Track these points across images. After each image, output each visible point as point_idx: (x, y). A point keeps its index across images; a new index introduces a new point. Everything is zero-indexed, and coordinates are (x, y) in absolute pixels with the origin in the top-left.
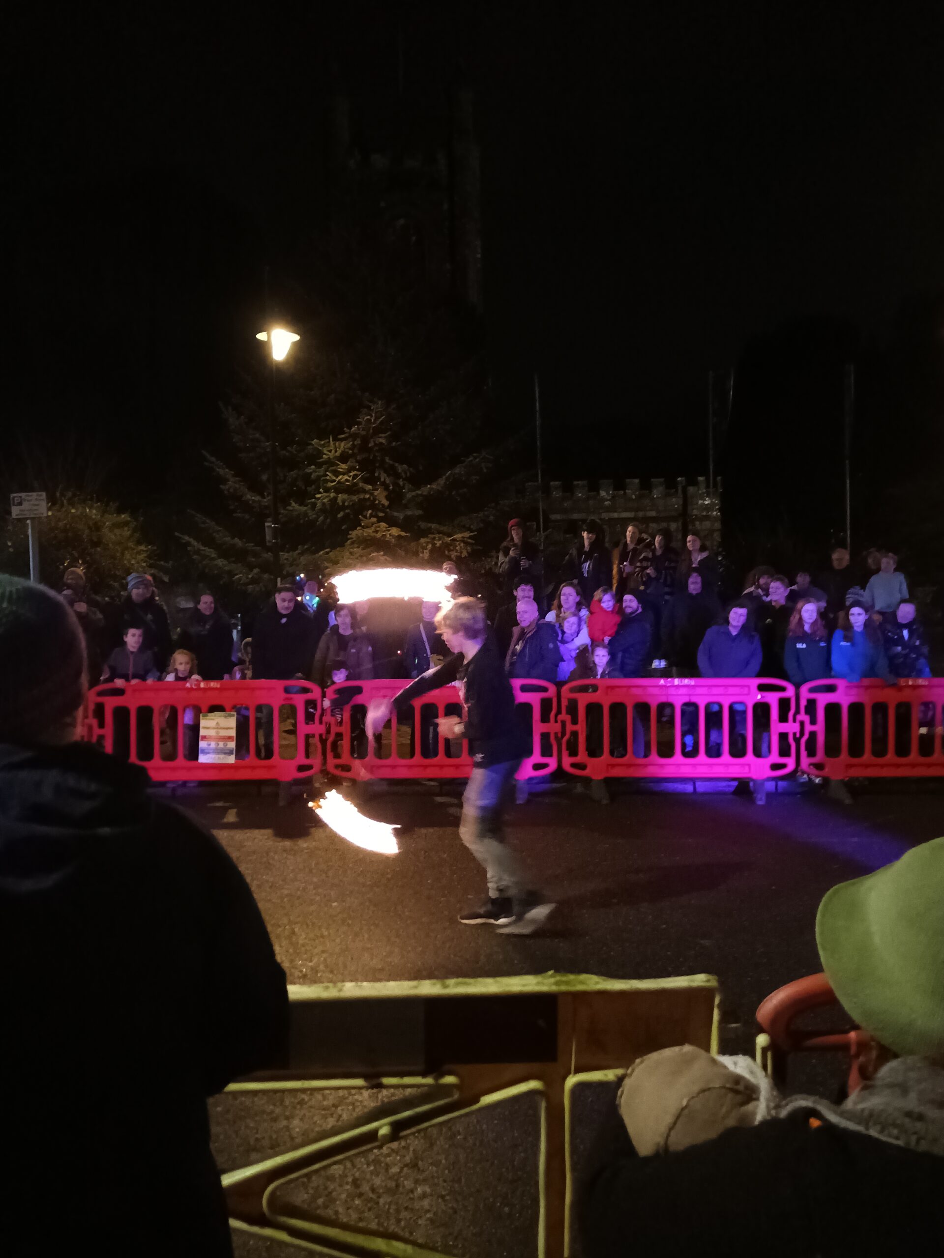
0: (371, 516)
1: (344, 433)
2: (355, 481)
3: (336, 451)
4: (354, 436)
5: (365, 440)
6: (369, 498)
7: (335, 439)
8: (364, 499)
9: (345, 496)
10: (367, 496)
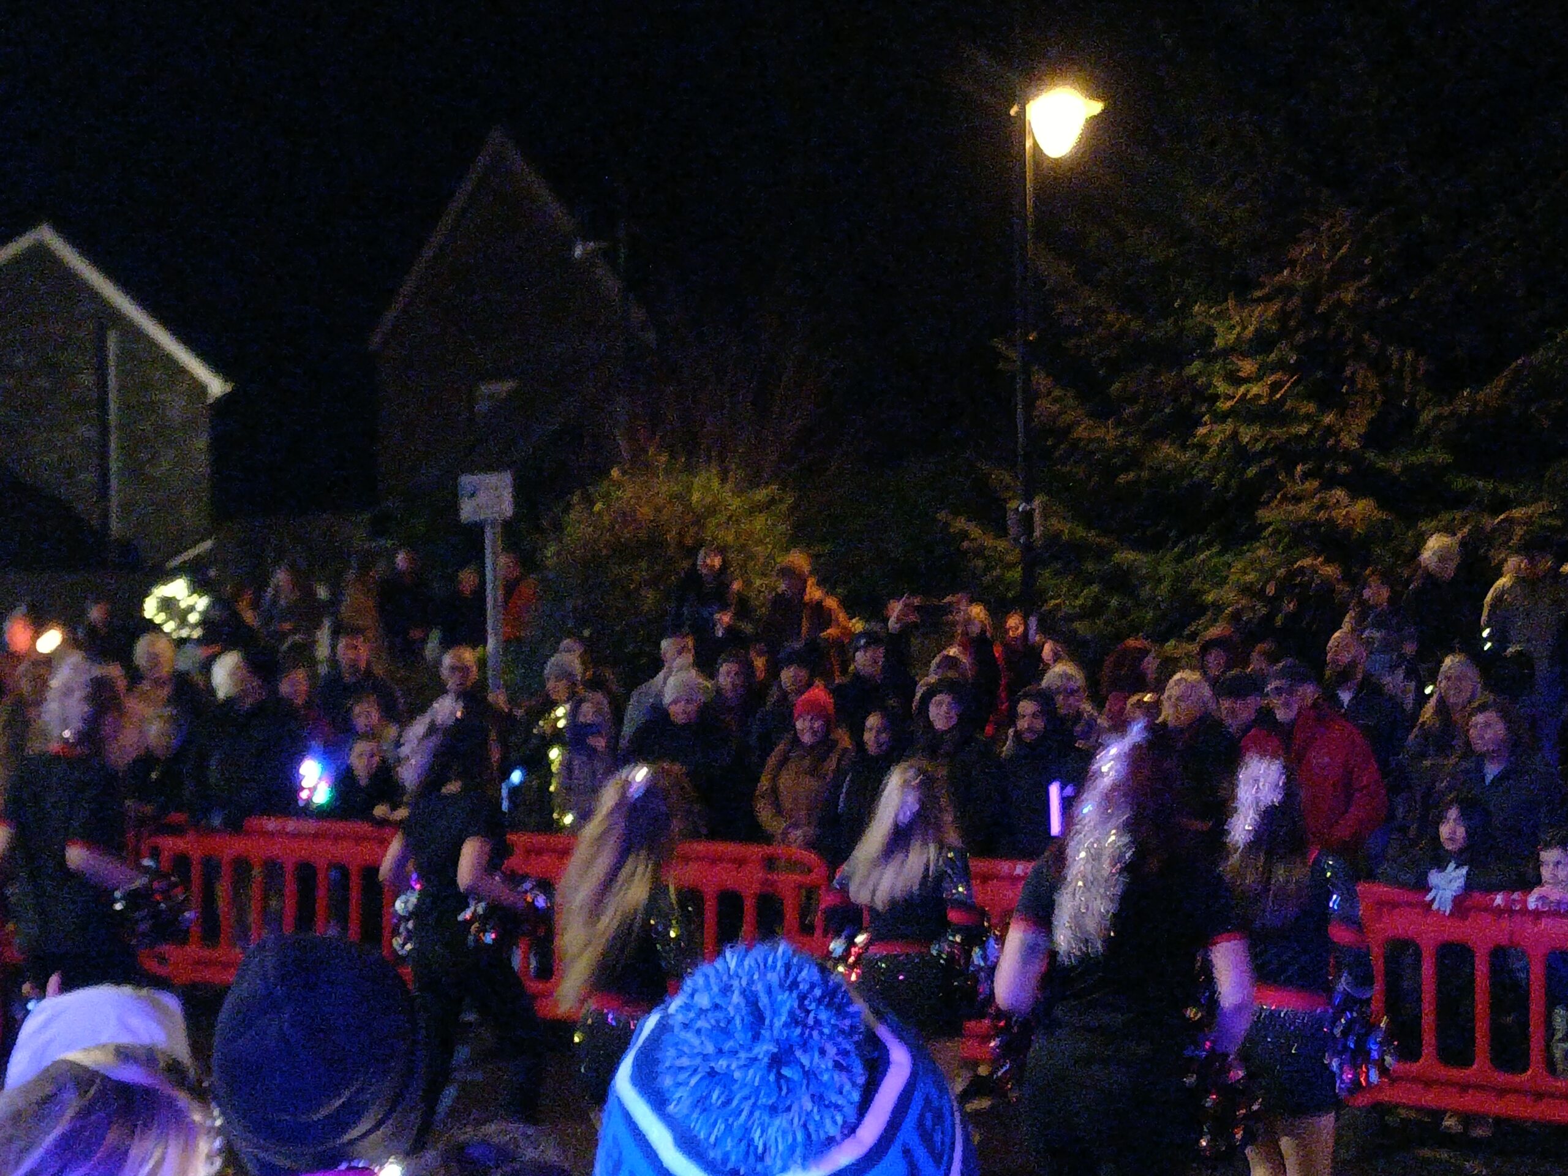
0: (1305, 476)
1: (1262, 286)
2: (1278, 396)
3: (1245, 328)
4: (1285, 291)
5: (1313, 296)
6: (1310, 434)
7: (1243, 301)
8: (1298, 438)
9: (1256, 430)
10: (1304, 429)
